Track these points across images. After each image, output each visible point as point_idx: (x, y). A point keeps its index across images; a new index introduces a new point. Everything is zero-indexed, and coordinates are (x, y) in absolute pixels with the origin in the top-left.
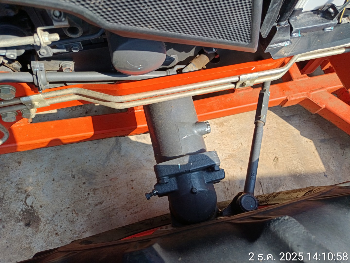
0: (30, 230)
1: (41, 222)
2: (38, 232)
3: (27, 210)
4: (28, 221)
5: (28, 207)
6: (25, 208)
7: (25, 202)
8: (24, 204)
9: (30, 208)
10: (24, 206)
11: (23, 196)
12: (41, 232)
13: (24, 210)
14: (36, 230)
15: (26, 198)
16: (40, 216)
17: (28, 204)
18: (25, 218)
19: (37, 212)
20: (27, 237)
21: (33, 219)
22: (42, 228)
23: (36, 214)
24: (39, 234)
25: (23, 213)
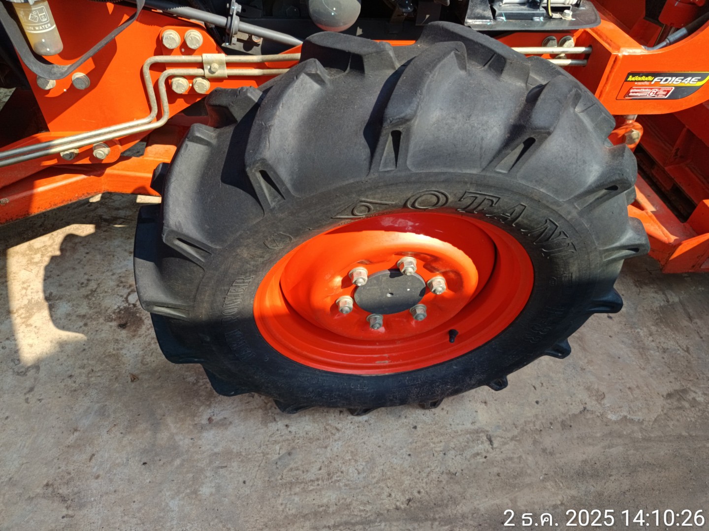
0: (124, 333)
1: (144, 324)
2: (136, 337)
3: (126, 309)
4: (123, 322)
5: (129, 304)
6: (125, 305)
7: (127, 299)
8: (123, 301)
9: (131, 306)
10: (123, 303)
11: (124, 292)
12: (140, 337)
13: (121, 307)
14: (133, 334)
15: (129, 294)
16: (144, 318)
17: (129, 302)
18: (120, 318)
19: (141, 313)
20: (117, 341)
21: (132, 320)
22: (144, 332)
23: (138, 315)
24: (136, 340)
25: (119, 312)
